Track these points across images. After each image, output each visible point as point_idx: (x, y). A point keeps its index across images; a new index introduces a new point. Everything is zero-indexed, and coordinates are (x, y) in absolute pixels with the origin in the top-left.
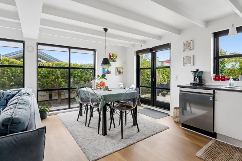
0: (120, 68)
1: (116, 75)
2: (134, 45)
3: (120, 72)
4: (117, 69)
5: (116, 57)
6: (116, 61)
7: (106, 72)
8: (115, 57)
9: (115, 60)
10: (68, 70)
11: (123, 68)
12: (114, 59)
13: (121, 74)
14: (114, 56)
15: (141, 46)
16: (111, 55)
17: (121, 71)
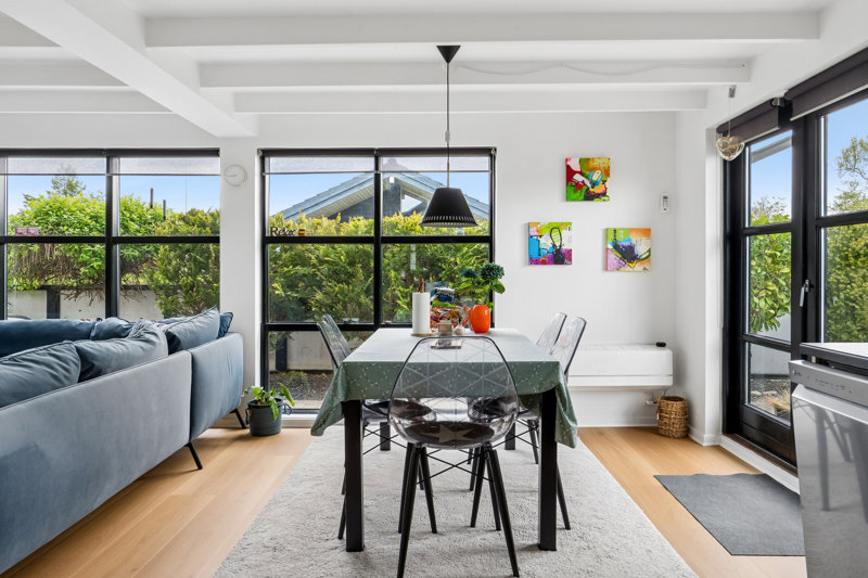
0: (632, 230)
1: (606, 268)
2: (702, 97)
3: (628, 255)
4: (611, 237)
5: (607, 172)
6: (604, 194)
7: (544, 252)
8: (596, 176)
9: (598, 189)
10: (369, 248)
11: (649, 230)
12: (594, 184)
13: (638, 267)
14: (594, 170)
15: (732, 93)
16: (575, 166)
17: (641, 250)
